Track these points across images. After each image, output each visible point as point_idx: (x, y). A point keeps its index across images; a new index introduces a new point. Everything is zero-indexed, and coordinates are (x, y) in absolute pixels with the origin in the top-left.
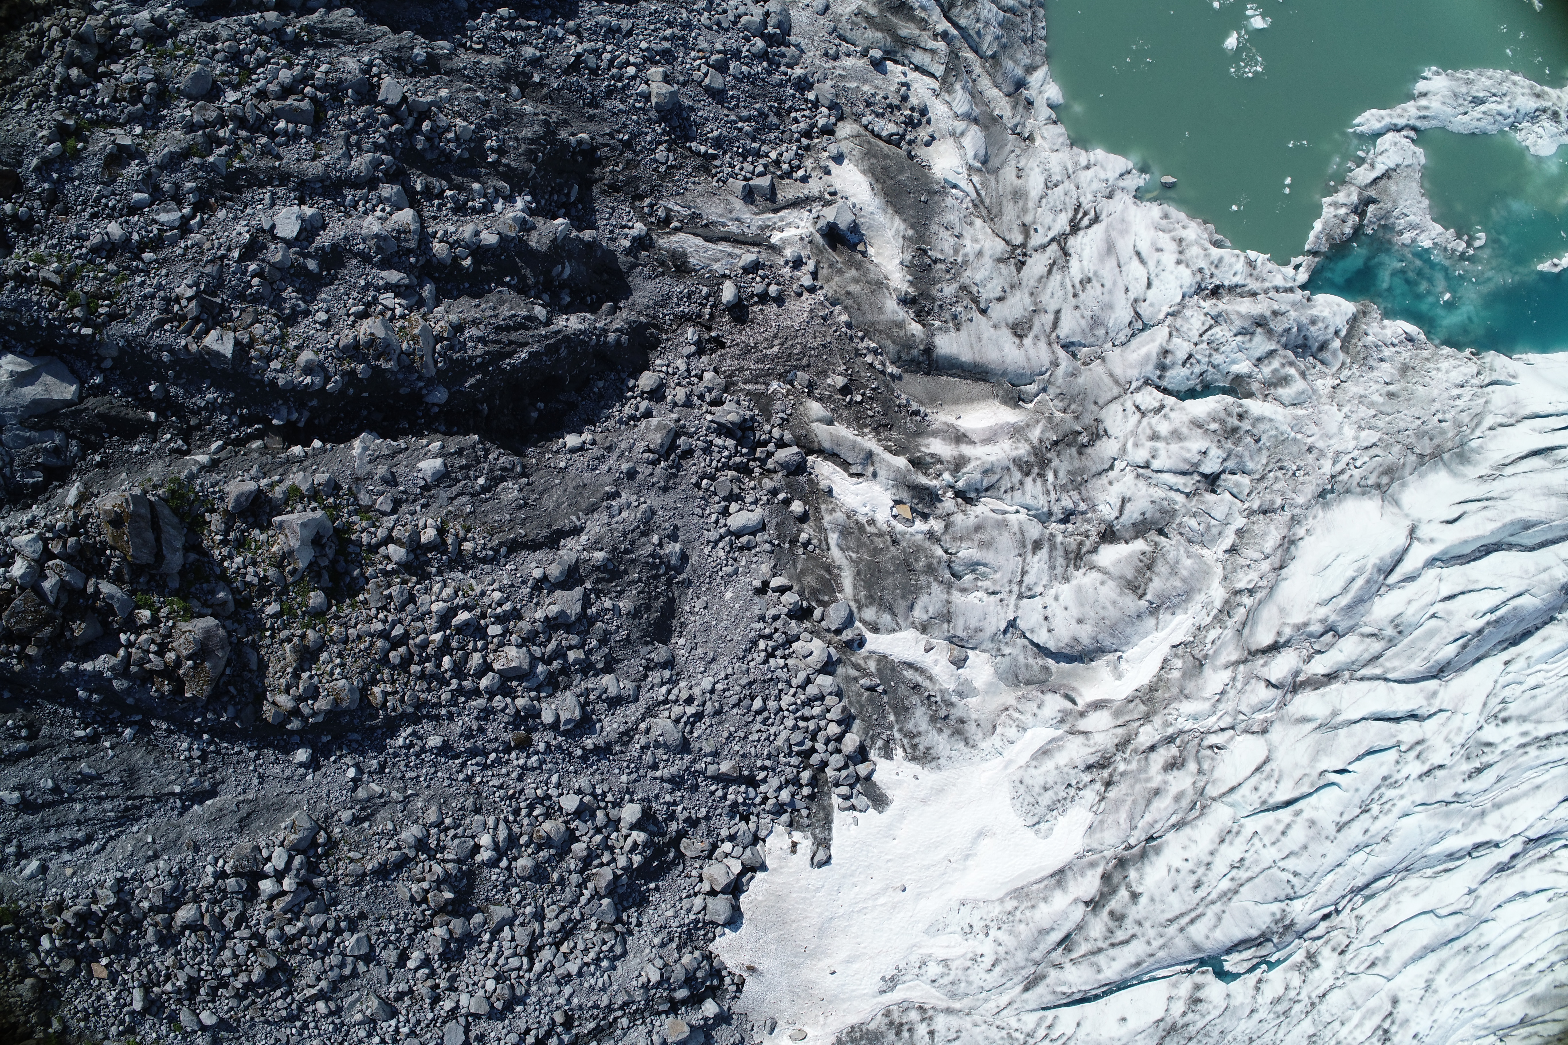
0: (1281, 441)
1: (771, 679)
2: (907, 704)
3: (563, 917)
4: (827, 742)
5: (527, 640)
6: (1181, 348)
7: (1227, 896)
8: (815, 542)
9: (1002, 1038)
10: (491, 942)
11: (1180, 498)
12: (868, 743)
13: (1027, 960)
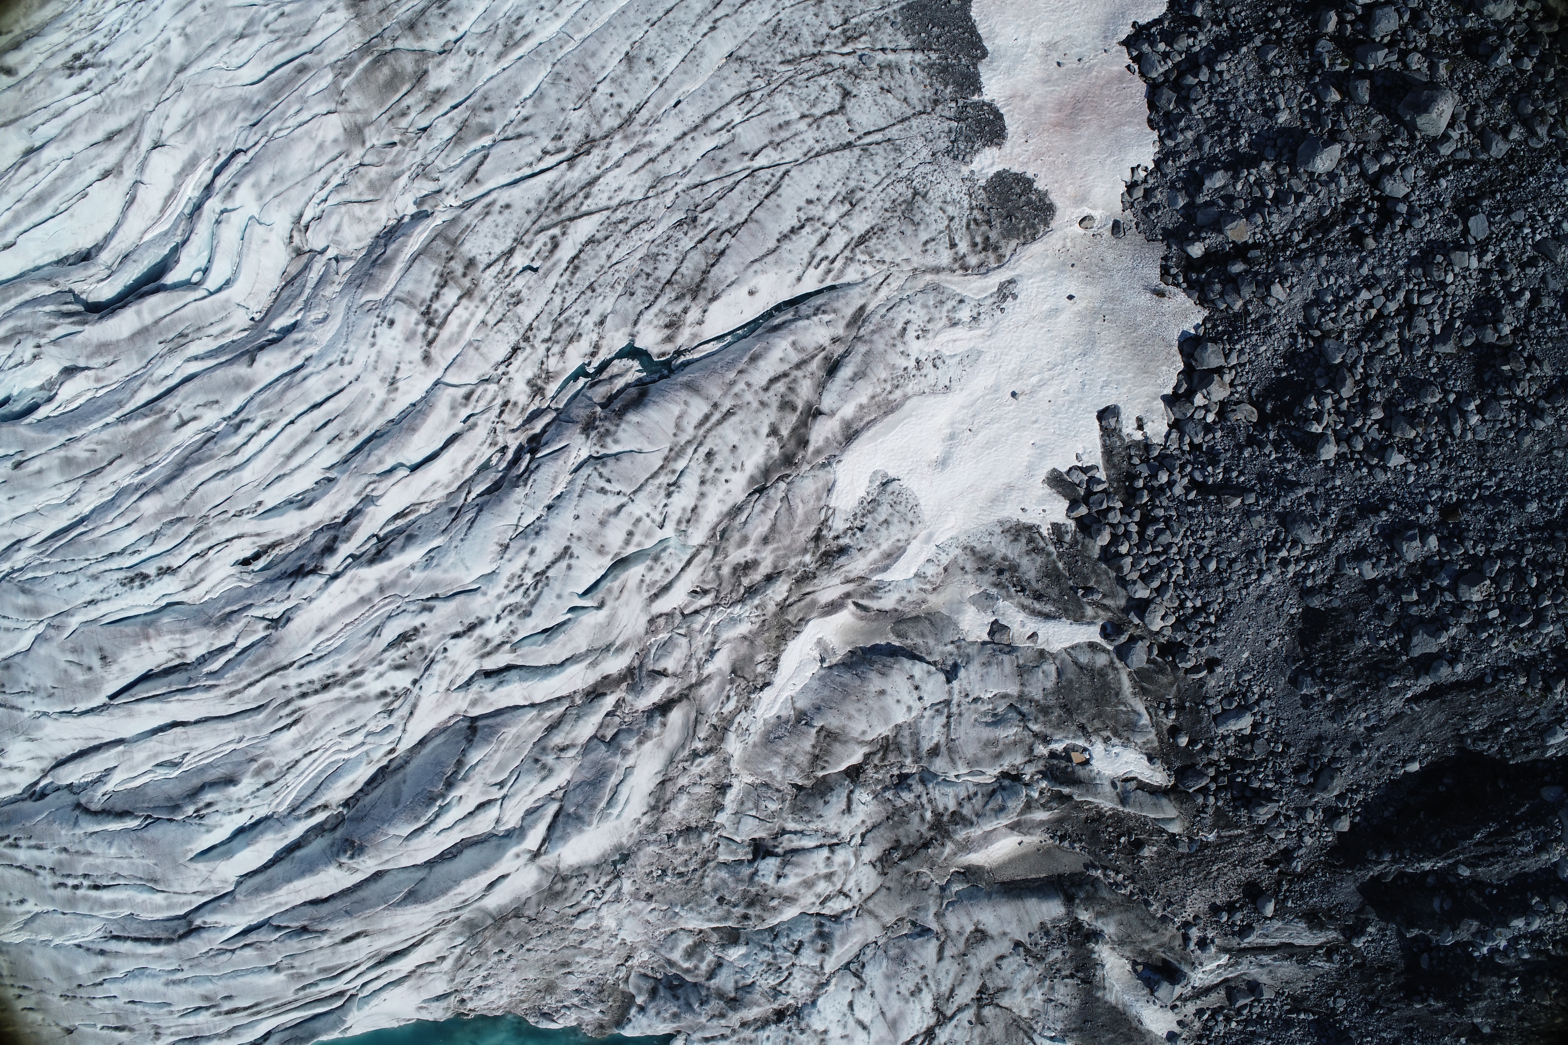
0: (692, 902)
1: (1199, 588)
2: (1046, 581)
3: (1381, 344)
4: (1127, 535)
5: (1460, 607)
6: (808, 958)
7: (675, 453)
8: (1161, 713)
9: (878, 251)
10: (1452, 320)
11: (791, 826)
12: (1080, 537)
13: (871, 342)
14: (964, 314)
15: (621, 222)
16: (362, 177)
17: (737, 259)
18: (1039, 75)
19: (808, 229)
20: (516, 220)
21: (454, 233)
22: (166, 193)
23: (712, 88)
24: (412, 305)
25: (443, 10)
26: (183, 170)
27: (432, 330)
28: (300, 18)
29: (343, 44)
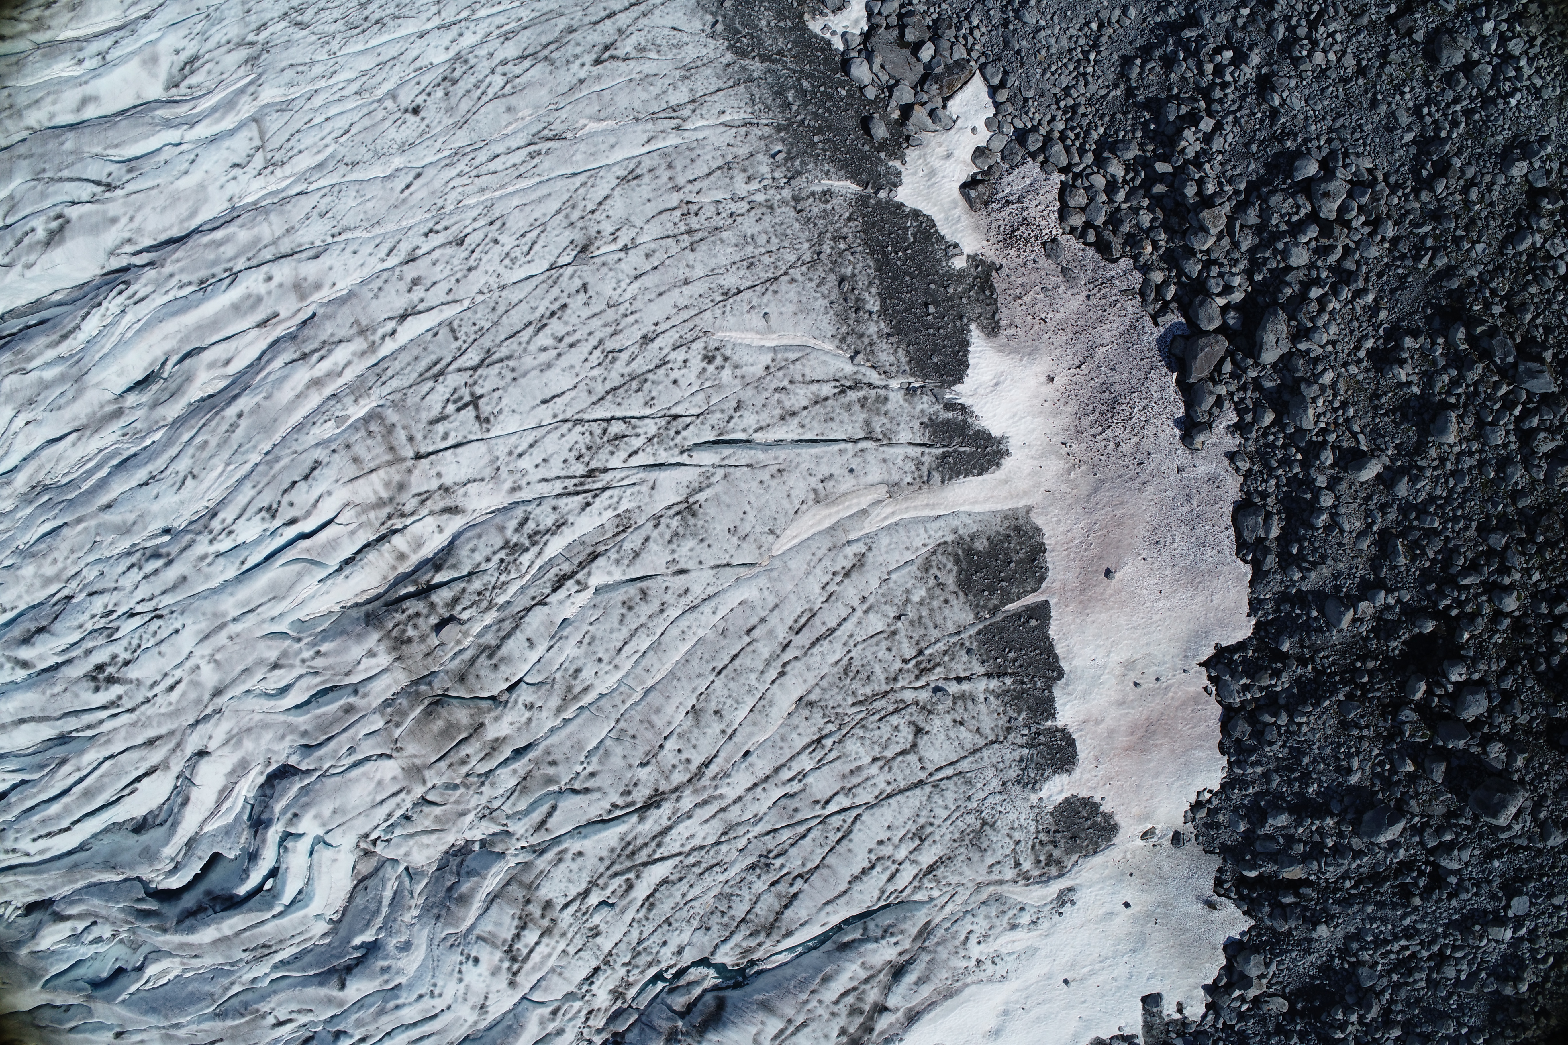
13: (935, 952)
14: (1025, 919)
15: (694, 865)
16: (427, 815)
17: (810, 904)
18: (1115, 696)
19: (878, 869)
20: (589, 867)
21: (528, 878)
22: (219, 787)
23: (783, 739)
24: (494, 945)
25: (494, 661)
26: (233, 771)
27: (516, 967)
28: (338, 659)
29: (389, 687)
